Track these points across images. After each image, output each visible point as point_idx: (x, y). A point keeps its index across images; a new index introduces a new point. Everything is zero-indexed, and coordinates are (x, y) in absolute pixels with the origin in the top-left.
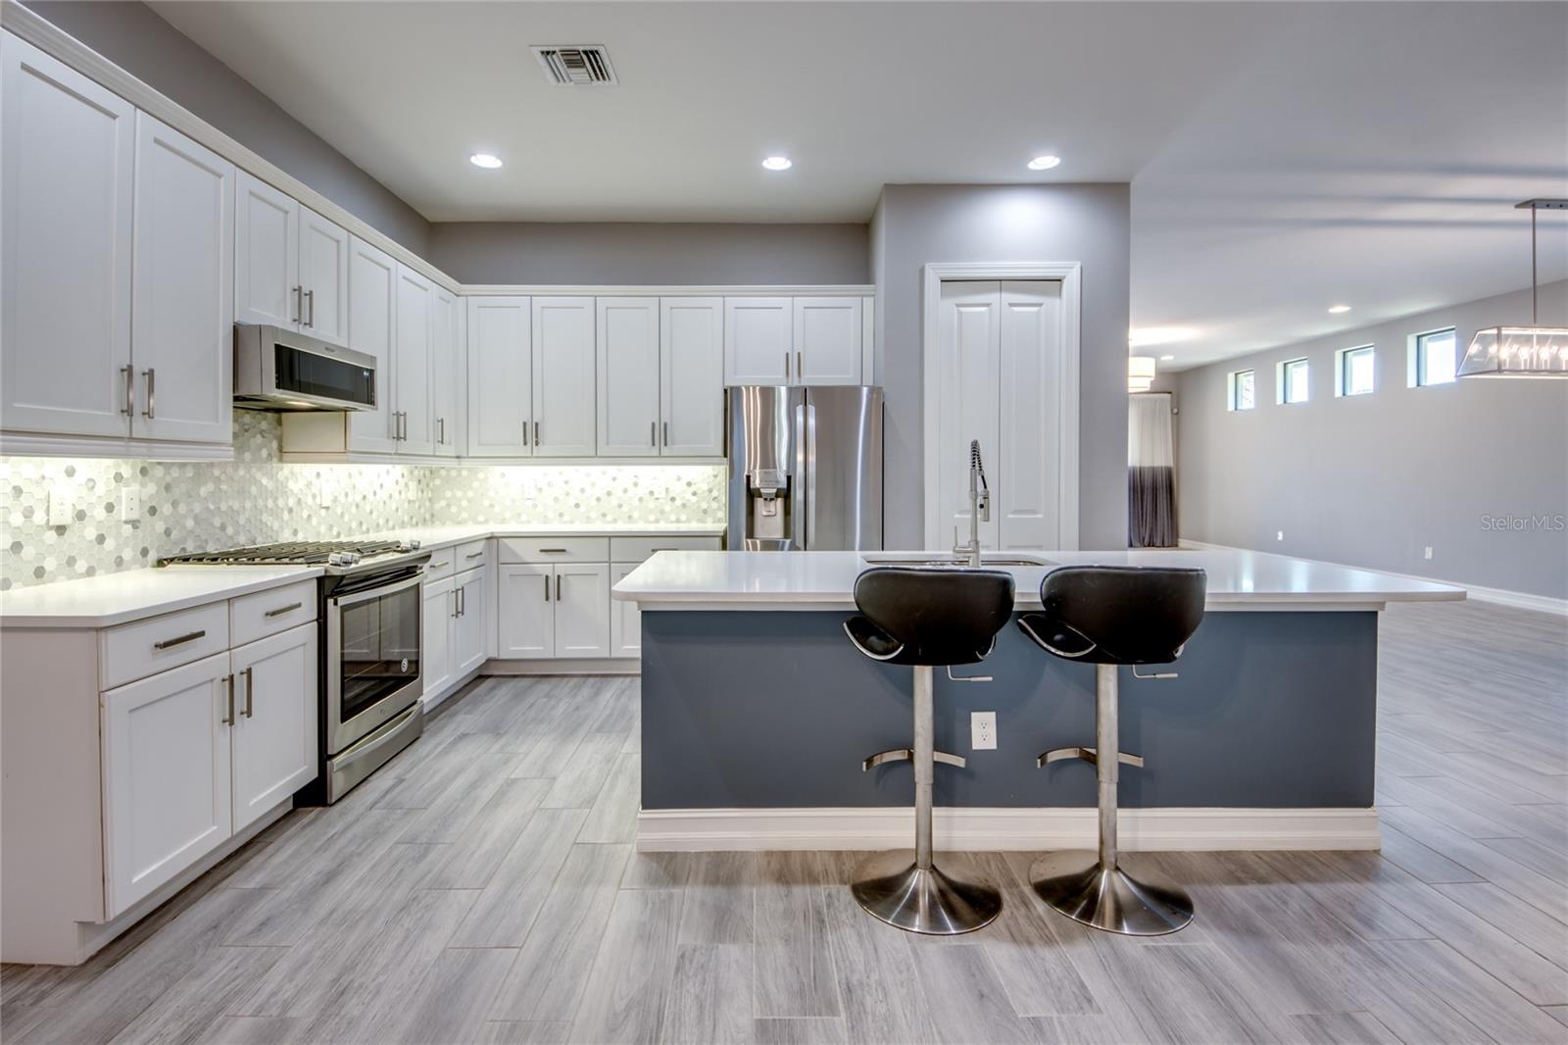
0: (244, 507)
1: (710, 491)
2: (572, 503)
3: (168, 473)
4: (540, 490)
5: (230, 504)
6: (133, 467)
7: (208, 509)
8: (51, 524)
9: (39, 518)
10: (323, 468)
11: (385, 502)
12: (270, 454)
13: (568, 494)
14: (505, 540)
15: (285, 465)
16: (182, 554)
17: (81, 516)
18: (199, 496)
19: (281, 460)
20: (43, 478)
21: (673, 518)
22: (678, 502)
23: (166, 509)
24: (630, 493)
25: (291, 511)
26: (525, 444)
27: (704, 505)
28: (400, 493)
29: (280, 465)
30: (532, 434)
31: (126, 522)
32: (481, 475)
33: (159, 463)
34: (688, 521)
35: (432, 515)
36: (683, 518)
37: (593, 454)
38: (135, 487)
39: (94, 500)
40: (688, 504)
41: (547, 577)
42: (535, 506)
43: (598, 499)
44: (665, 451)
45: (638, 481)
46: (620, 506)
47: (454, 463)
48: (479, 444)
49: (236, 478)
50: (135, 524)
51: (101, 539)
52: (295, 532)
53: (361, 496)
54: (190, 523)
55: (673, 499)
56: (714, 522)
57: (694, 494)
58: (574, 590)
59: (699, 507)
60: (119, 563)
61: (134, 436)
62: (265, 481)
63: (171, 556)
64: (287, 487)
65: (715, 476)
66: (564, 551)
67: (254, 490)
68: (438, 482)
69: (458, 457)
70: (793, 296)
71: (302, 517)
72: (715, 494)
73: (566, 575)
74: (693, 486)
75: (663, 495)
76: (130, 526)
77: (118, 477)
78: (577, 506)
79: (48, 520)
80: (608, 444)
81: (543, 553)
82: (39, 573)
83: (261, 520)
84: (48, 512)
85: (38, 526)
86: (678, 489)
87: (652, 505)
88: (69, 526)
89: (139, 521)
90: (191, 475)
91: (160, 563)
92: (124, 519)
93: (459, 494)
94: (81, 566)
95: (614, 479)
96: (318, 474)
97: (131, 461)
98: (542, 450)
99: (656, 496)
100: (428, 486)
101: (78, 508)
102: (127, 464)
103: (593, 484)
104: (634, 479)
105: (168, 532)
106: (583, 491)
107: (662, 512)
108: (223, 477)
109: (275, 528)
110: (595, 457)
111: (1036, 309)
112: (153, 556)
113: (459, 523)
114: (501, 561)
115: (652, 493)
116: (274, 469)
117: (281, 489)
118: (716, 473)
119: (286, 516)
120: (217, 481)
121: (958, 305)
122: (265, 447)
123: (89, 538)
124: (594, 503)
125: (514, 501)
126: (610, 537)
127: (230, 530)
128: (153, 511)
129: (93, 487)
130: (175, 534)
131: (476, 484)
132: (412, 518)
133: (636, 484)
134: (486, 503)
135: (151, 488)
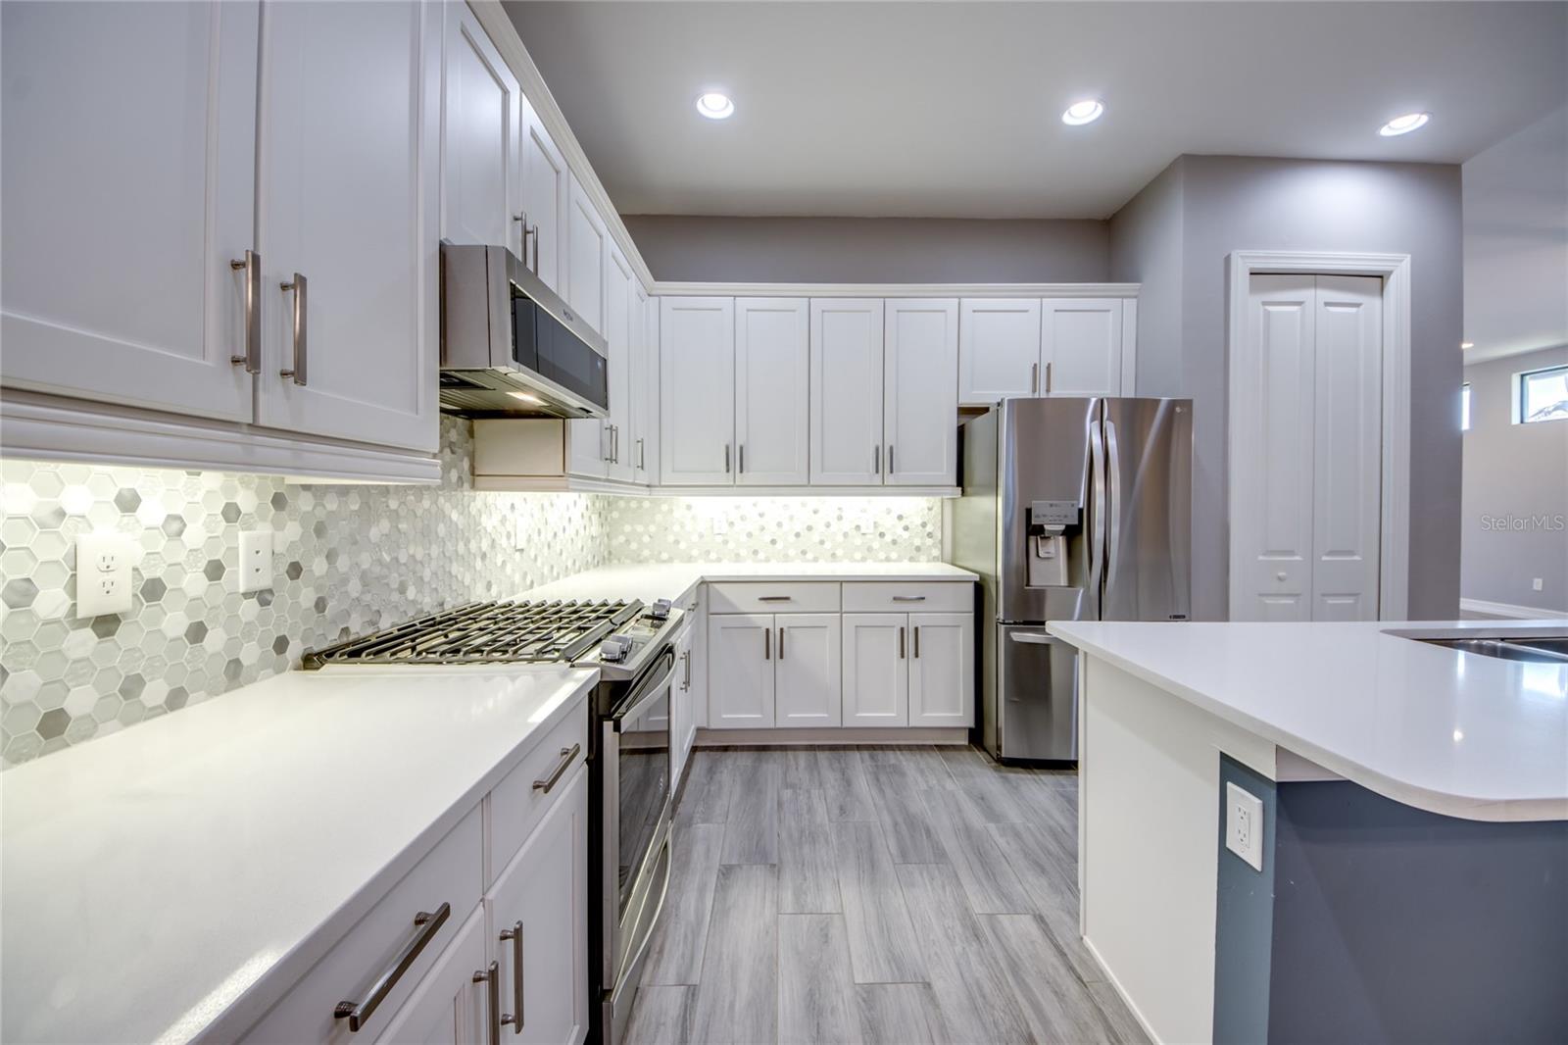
0: (429, 555)
1: (924, 525)
2: (768, 539)
3: (319, 504)
4: (732, 524)
5: (411, 552)
6: (259, 493)
7: (380, 562)
8: (79, 616)
9: (51, 602)
10: (516, 497)
11: (572, 540)
12: (460, 478)
13: (763, 529)
14: (716, 586)
15: (478, 493)
16: (345, 640)
17: (153, 590)
18: (369, 540)
19: (473, 486)
20: (61, 514)
21: (882, 556)
22: (888, 538)
23: (318, 566)
24: (833, 528)
25: (484, 556)
26: (728, 471)
27: (917, 542)
28: (585, 528)
29: (472, 493)
30: (736, 459)
31: (247, 595)
32: (665, 507)
33: (306, 488)
34: (899, 559)
35: (610, 553)
36: (894, 555)
37: (805, 482)
38: (264, 530)
39: (181, 558)
40: (899, 541)
41: (768, 630)
42: (726, 542)
43: (798, 535)
44: (890, 479)
45: (843, 514)
46: (822, 542)
47: (644, 493)
48: (673, 471)
49: (419, 513)
50: (263, 597)
51: (197, 633)
52: (489, 586)
53: (552, 534)
54: (354, 587)
55: (882, 535)
56: (929, 561)
57: (906, 528)
58: (800, 646)
59: (912, 544)
60: (235, 674)
61: (263, 421)
62: (455, 516)
63: (325, 646)
64: (480, 524)
65: (930, 509)
66: (787, 598)
67: (442, 529)
68: (615, 515)
69: (648, 486)
70: (1042, 297)
71: (496, 563)
72: (929, 528)
73: (790, 627)
74: (905, 520)
75: (871, 530)
76: (254, 600)
77: (231, 513)
78: (773, 542)
79: (75, 605)
80: (823, 471)
81: (763, 602)
82: (54, 726)
83: (450, 573)
84: (72, 588)
85: (47, 623)
86: (889, 524)
87: (858, 541)
88: (124, 614)
89: (270, 591)
90: (355, 507)
91: (311, 661)
92: (242, 590)
93: (640, 528)
94: (155, 691)
95: (815, 512)
96: (512, 506)
97: (254, 477)
98: (748, 478)
99: (863, 531)
100: (606, 519)
101: (147, 575)
102: (246, 484)
103: (791, 518)
104: (838, 513)
105: (320, 605)
106: (779, 525)
107: (870, 549)
108: (402, 513)
109: (466, 584)
110: (808, 486)
111: (1353, 310)
112: (295, 650)
113: (640, 562)
114: (712, 610)
115: (858, 528)
116: (466, 499)
117: (474, 526)
118: (930, 506)
119: (479, 564)
120: (395, 516)
121: (1265, 303)
122: (455, 467)
123: (170, 635)
124: (792, 538)
125: (701, 536)
126: (841, 582)
127: (411, 593)
128: (295, 570)
129: (180, 533)
130: (332, 606)
131: (659, 517)
132: (594, 557)
133: (840, 518)
134: (671, 538)
135: (292, 531)
